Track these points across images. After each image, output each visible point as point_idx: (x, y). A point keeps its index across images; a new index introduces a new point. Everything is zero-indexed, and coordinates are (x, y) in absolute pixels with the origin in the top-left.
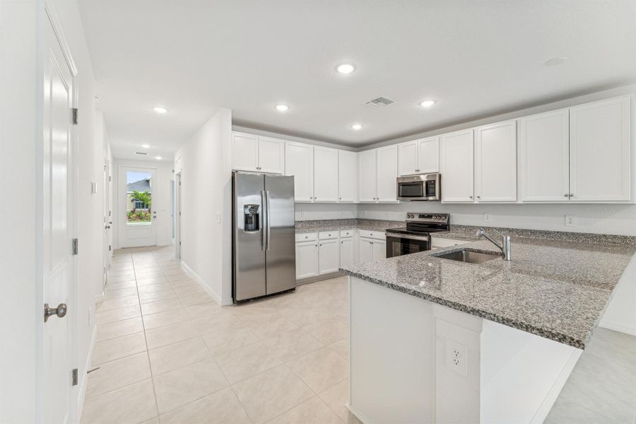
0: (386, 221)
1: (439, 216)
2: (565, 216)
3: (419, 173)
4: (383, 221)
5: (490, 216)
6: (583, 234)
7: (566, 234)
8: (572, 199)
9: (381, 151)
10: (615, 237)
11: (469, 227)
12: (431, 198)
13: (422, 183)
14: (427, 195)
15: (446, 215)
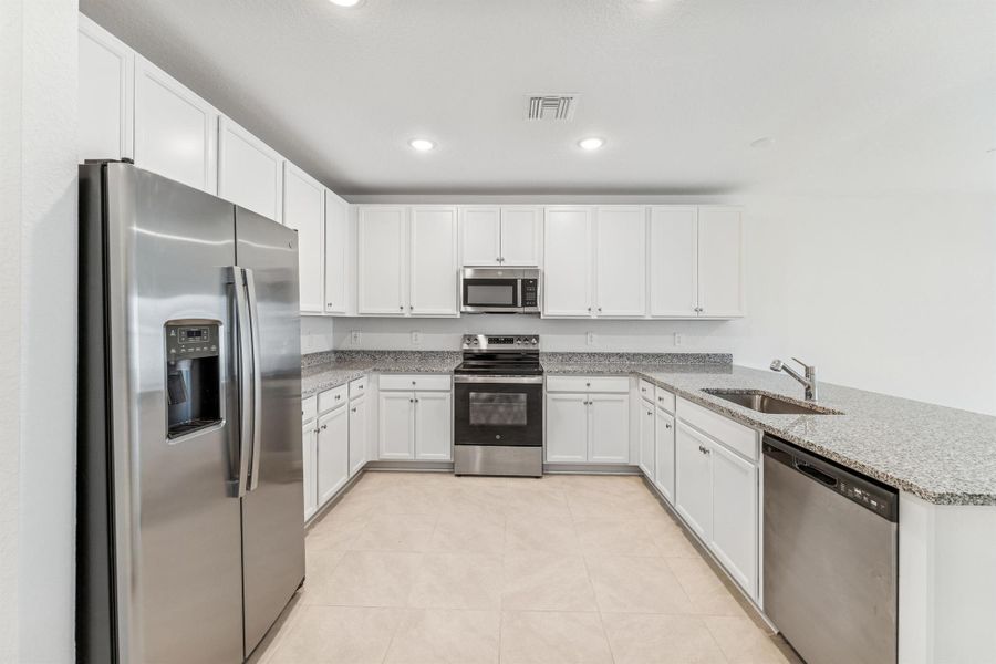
0: (413, 353)
1: (527, 339)
2: (674, 334)
3: (502, 264)
4: (406, 353)
5: (595, 337)
6: (692, 355)
7: (676, 356)
8: (701, 314)
9: (420, 211)
10: (716, 355)
12: (527, 309)
13: (513, 283)
14: (524, 305)
15: (537, 337)
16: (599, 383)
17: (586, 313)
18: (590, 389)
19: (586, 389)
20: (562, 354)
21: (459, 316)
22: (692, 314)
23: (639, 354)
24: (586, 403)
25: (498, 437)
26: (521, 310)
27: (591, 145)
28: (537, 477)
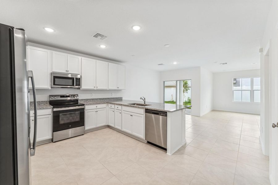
1: (74, 96)
3: (68, 72)
5: (94, 94)
7: (112, 98)
8: (118, 89)
10: (120, 98)
11: (86, 99)
12: (77, 87)
13: (73, 79)
14: (76, 85)
15: (78, 95)
16: (99, 106)
17: (94, 88)
18: (97, 108)
19: (96, 108)
20: (84, 100)
21: (50, 89)
22: (116, 88)
23: (104, 98)
24: (96, 112)
25: (70, 126)
26: (75, 87)
27: (103, 46)
28: (83, 135)
